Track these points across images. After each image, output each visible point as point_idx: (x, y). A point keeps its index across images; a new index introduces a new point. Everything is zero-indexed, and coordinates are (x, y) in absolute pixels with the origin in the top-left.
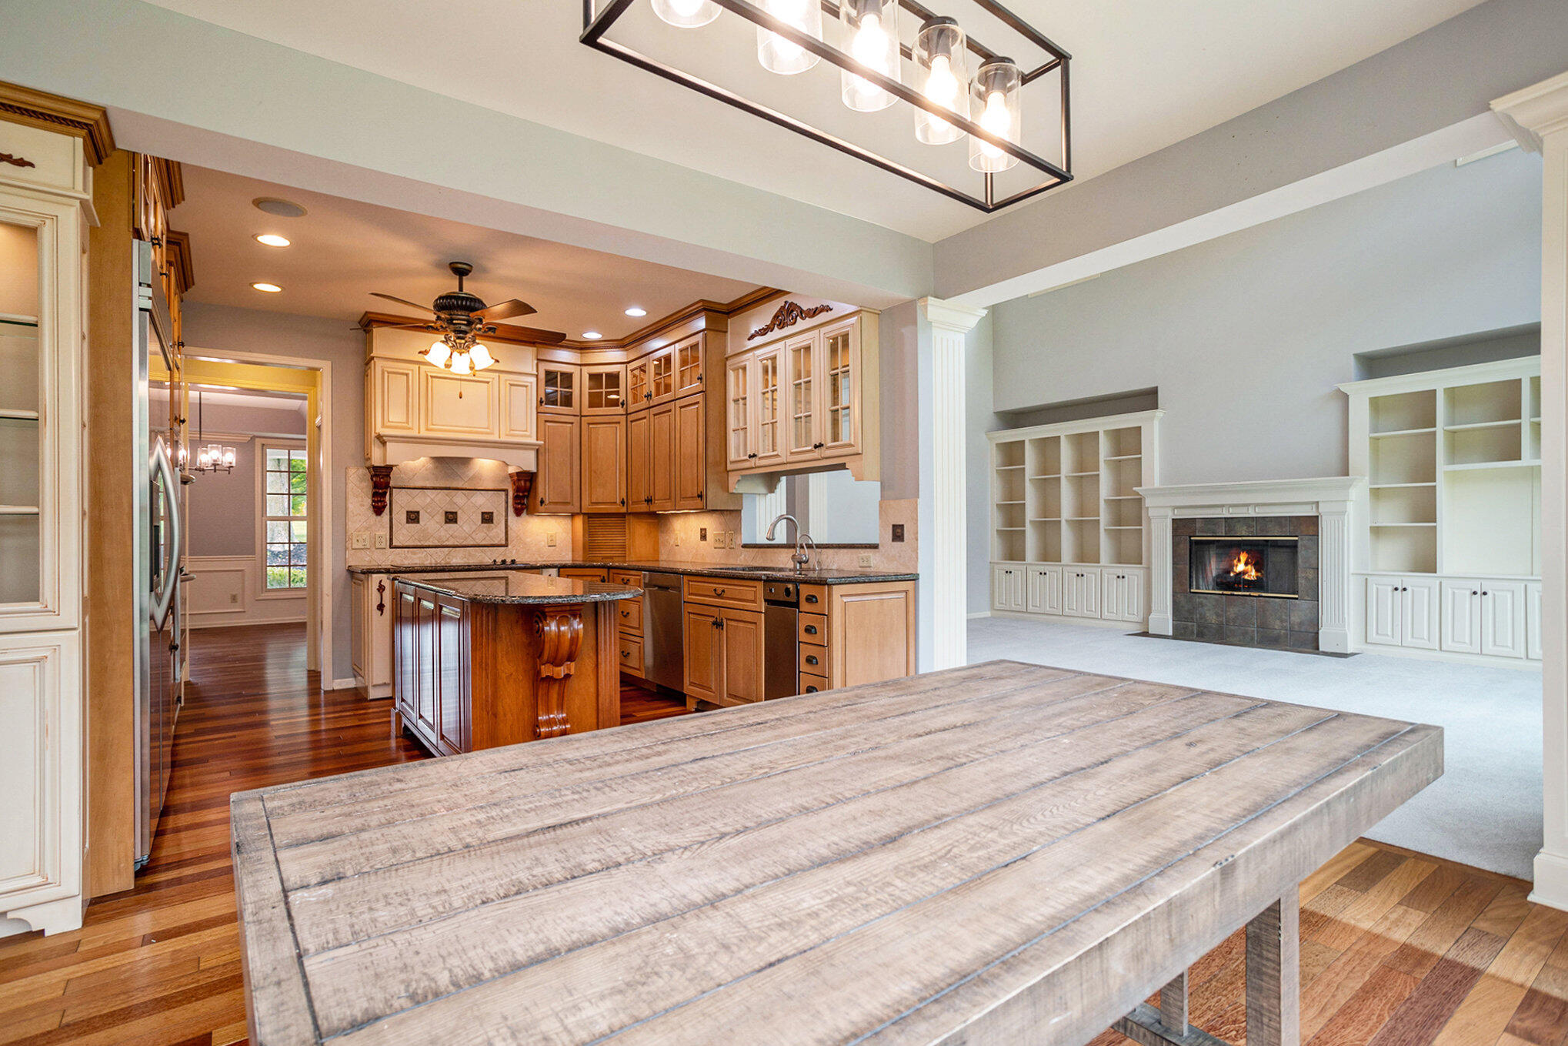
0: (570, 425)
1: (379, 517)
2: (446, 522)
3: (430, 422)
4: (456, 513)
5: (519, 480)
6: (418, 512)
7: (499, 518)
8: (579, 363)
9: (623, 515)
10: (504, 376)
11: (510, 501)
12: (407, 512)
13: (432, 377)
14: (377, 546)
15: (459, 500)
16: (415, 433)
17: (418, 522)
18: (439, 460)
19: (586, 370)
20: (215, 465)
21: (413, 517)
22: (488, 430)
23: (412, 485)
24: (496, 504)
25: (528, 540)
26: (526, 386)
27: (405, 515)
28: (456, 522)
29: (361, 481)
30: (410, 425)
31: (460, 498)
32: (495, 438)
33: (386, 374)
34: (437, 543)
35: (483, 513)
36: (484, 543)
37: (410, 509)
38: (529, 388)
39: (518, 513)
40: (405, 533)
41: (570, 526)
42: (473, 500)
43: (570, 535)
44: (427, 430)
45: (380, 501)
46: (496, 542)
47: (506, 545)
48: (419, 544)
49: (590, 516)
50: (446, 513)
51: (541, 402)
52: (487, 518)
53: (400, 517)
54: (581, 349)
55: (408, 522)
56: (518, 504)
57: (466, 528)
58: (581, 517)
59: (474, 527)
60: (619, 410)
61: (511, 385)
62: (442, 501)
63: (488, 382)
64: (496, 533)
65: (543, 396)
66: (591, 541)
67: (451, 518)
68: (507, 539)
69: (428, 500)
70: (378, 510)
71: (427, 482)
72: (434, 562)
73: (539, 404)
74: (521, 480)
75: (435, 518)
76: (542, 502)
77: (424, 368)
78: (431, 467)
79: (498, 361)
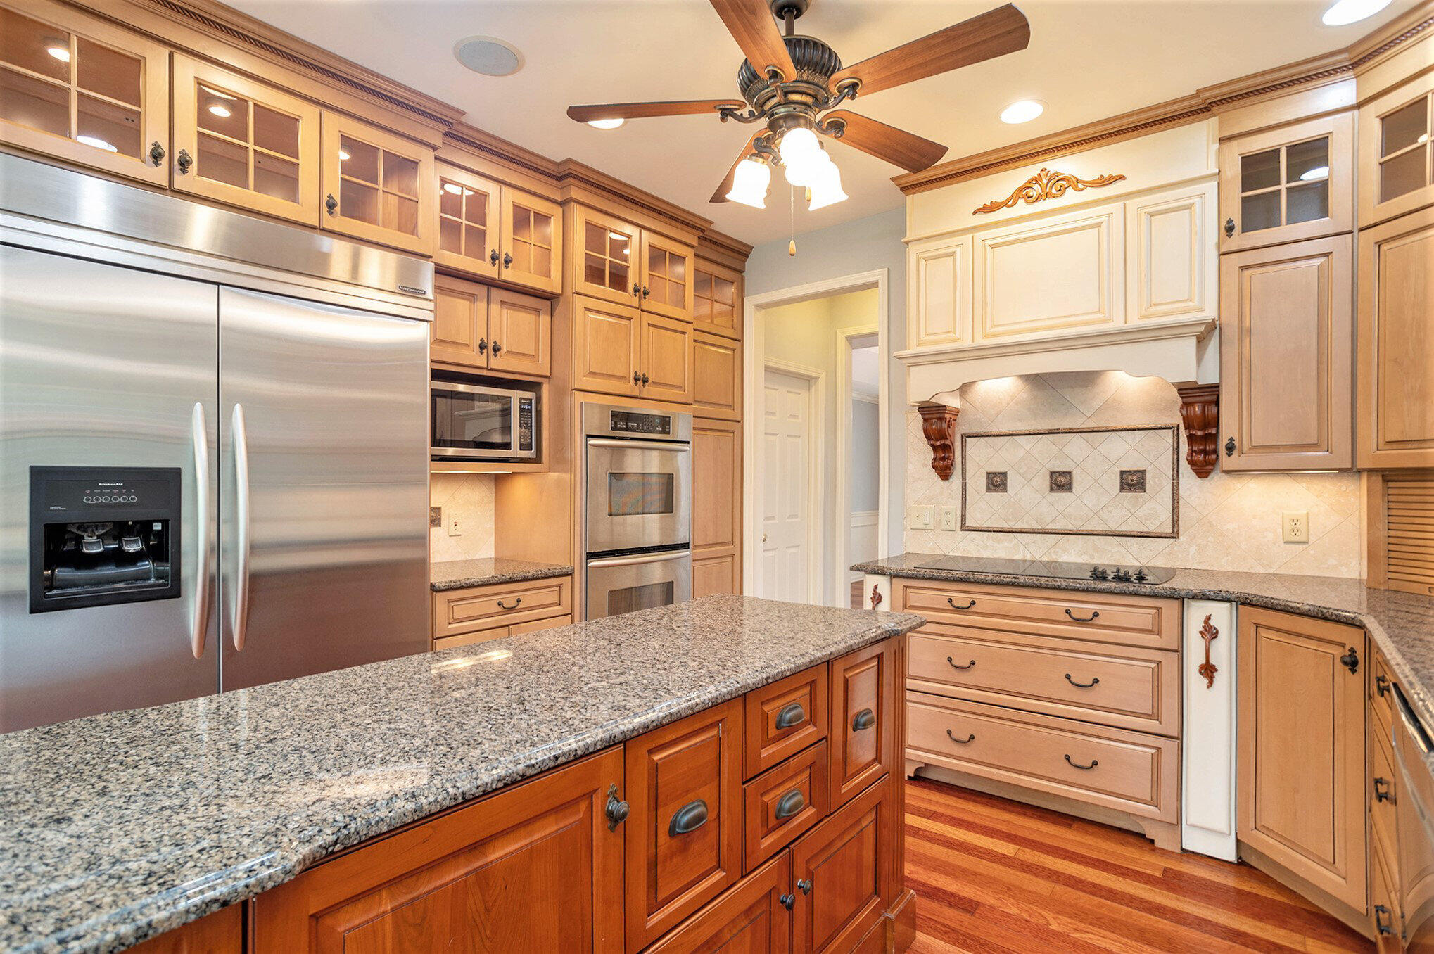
0: (1323, 258)
1: (946, 483)
2: (1052, 490)
4: (1070, 473)
5: (1187, 402)
6: (1005, 474)
7: (1159, 482)
8: (1353, 102)
11: (1181, 448)
12: (988, 474)
13: (994, 246)
14: (945, 527)
15: (1073, 452)
16: (968, 343)
17: (1005, 490)
18: (1037, 381)
21: (997, 482)
22: (1100, 316)
23: (995, 430)
24: (1155, 455)
25: (1230, 527)
26: (1190, 207)
27: (985, 479)
28: (1070, 490)
31: (1077, 447)
32: (1117, 324)
33: (922, 262)
34: (1037, 527)
35: (1122, 473)
36: (1124, 529)
37: (993, 469)
39: (1200, 472)
40: (985, 508)
41: (1354, 499)
42: (1103, 448)
43: (1355, 521)
44: (986, 336)
45: (943, 459)
46: (1151, 528)
47: (1174, 535)
48: (1005, 525)
49: (1388, 476)
50: (1052, 473)
51: (1230, 229)
52: (1133, 482)
53: (977, 482)
55: (988, 490)
56: (1198, 454)
57: (1089, 500)
58: (1365, 477)
59: (1106, 499)
61: (1154, 214)
62: (1045, 454)
63: (1098, 225)
64: (1152, 510)
65: (1236, 215)
67: (1061, 482)
68: (1175, 523)
69: (1021, 453)
70: (944, 470)
71: (1019, 424)
72: (1028, 557)
73: (1223, 232)
74: (1192, 404)
75: (1033, 482)
76: (1230, 449)
77: (980, 235)
78: (1025, 396)
79: (1122, 178)
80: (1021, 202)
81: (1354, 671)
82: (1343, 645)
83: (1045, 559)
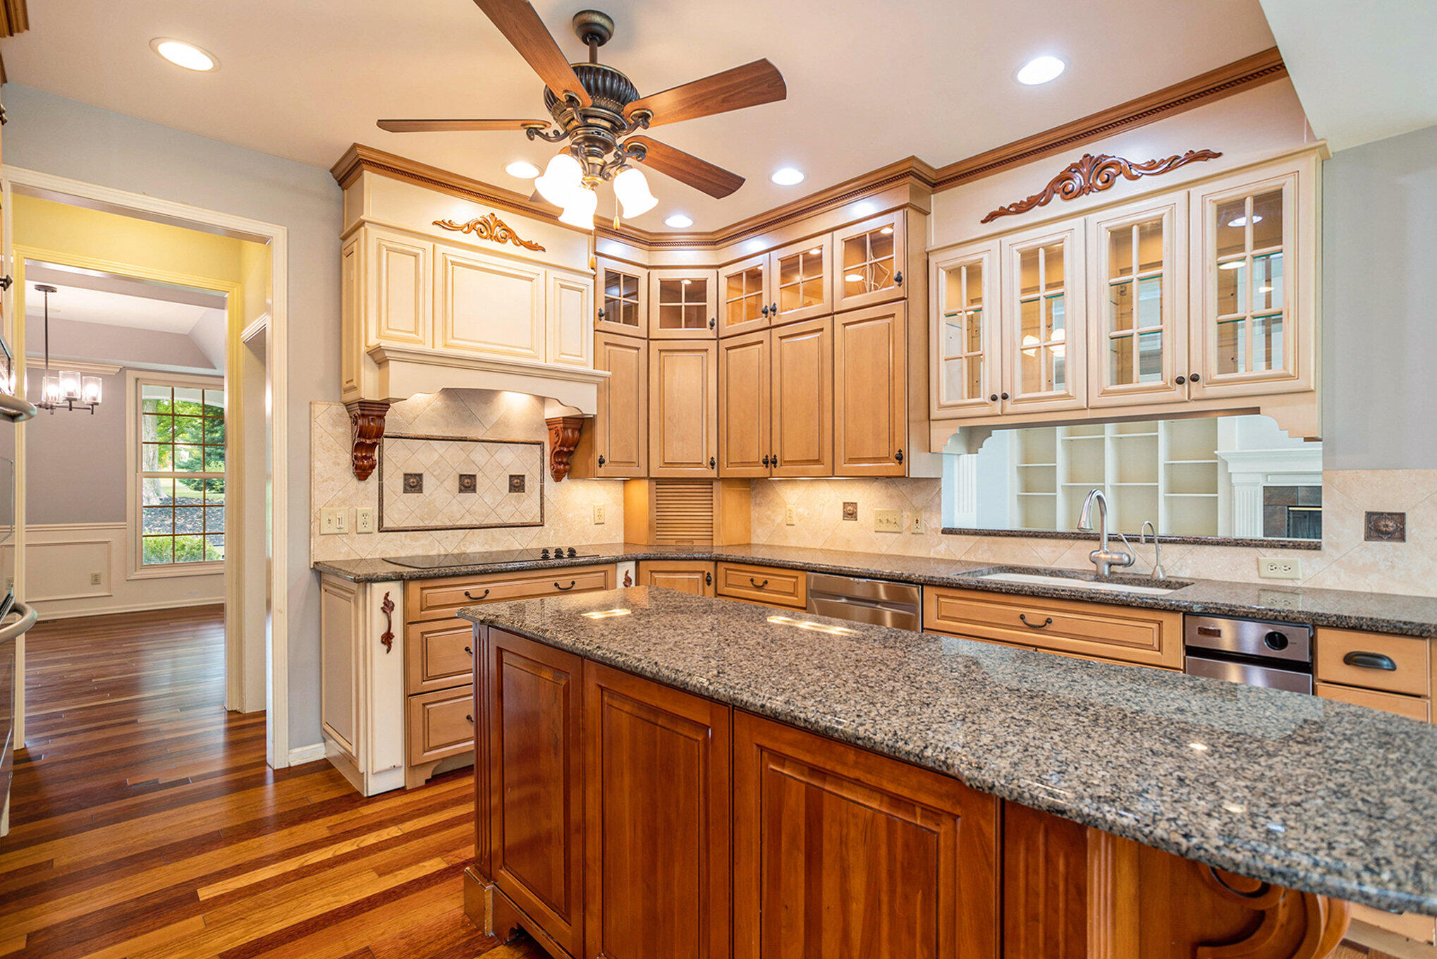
0: (636, 351)
1: (363, 484)
2: (461, 491)
3: (449, 335)
4: (474, 476)
5: (565, 428)
6: (420, 476)
7: (532, 484)
8: (647, 264)
9: (709, 481)
10: (553, 273)
11: (547, 459)
12: (405, 475)
13: (453, 263)
14: (362, 530)
15: (477, 458)
16: (427, 348)
17: (421, 491)
18: (450, 393)
19: (657, 276)
20: (70, 400)
21: (413, 483)
22: (530, 352)
23: (412, 433)
24: (530, 463)
25: (570, 515)
26: (581, 291)
27: (402, 480)
28: (474, 490)
29: (335, 424)
30: (420, 337)
31: (479, 454)
32: (540, 362)
33: (384, 252)
34: (449, 524)
35: (511, 476)
36: (512, 521)
37: (409, 471)
38: (585, 292)
39: (558, 477)
40: (401, 508)
41: (621, 496)
42: (498, 456)
43: (622, 508)
44: (446, 346)
45: (365, 458)
46: (528, 520)
47: (542, 524)
48: (422, 524)
49: (660, 481)
50: (461, 476)
51: (600, 313)
52: (517, 484)
53: (394, 483)
54: (651, 244)
55: (405, 491)
56: (560, 463)
57: (488, 499)
58: (645, 483)
59: (499, 498)
60: (707, 332)
61: (562, 286)
62: (454, 459)
63: (531, 280)
64: (527, 507)
65: (602, 305)
66: (659, 518)
67: (467, 484)
68: (542, 515)
69: (436, 456)
70: (362, 472)
71: (434, 429)
72: (443, 552)
73: (597, 316)
74: (568, 428)
75: (446, 484)
76: (601, 462)
77: (441, 248)
78: (439, 403)
79: (544, 250)
80: (474, 232)
81: (709, 584)
82: (703, 572)
83: (456, 551)
